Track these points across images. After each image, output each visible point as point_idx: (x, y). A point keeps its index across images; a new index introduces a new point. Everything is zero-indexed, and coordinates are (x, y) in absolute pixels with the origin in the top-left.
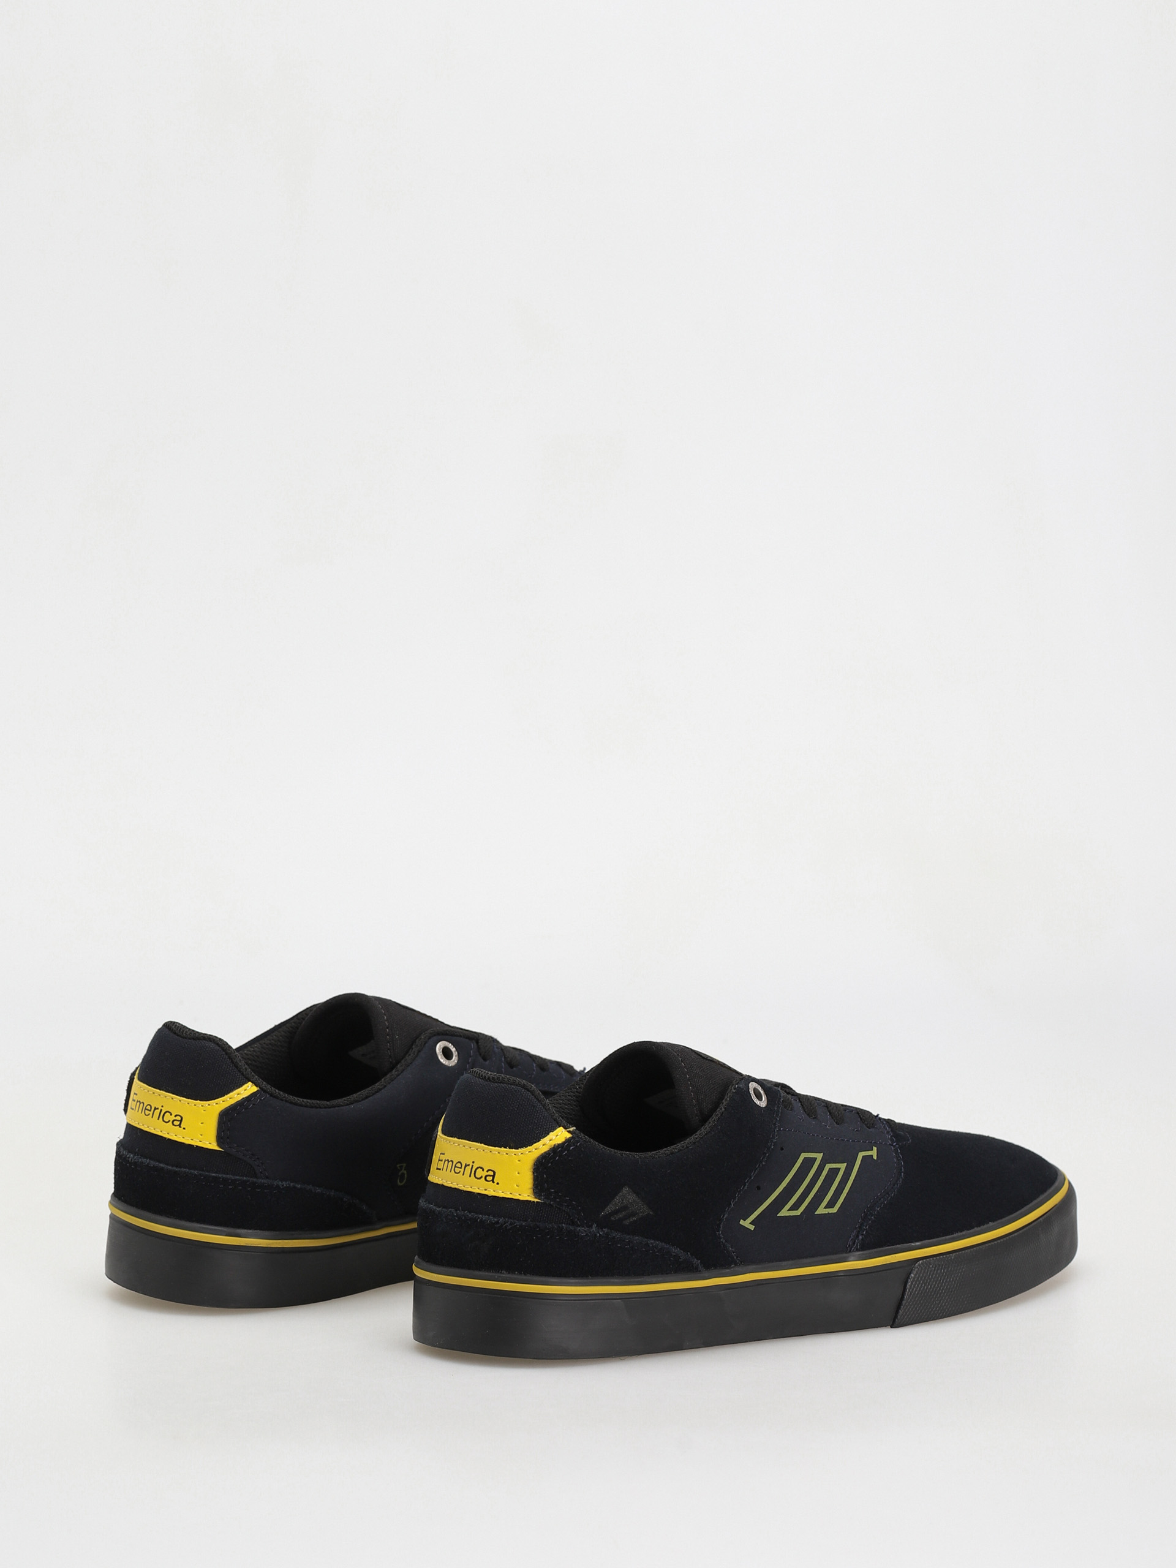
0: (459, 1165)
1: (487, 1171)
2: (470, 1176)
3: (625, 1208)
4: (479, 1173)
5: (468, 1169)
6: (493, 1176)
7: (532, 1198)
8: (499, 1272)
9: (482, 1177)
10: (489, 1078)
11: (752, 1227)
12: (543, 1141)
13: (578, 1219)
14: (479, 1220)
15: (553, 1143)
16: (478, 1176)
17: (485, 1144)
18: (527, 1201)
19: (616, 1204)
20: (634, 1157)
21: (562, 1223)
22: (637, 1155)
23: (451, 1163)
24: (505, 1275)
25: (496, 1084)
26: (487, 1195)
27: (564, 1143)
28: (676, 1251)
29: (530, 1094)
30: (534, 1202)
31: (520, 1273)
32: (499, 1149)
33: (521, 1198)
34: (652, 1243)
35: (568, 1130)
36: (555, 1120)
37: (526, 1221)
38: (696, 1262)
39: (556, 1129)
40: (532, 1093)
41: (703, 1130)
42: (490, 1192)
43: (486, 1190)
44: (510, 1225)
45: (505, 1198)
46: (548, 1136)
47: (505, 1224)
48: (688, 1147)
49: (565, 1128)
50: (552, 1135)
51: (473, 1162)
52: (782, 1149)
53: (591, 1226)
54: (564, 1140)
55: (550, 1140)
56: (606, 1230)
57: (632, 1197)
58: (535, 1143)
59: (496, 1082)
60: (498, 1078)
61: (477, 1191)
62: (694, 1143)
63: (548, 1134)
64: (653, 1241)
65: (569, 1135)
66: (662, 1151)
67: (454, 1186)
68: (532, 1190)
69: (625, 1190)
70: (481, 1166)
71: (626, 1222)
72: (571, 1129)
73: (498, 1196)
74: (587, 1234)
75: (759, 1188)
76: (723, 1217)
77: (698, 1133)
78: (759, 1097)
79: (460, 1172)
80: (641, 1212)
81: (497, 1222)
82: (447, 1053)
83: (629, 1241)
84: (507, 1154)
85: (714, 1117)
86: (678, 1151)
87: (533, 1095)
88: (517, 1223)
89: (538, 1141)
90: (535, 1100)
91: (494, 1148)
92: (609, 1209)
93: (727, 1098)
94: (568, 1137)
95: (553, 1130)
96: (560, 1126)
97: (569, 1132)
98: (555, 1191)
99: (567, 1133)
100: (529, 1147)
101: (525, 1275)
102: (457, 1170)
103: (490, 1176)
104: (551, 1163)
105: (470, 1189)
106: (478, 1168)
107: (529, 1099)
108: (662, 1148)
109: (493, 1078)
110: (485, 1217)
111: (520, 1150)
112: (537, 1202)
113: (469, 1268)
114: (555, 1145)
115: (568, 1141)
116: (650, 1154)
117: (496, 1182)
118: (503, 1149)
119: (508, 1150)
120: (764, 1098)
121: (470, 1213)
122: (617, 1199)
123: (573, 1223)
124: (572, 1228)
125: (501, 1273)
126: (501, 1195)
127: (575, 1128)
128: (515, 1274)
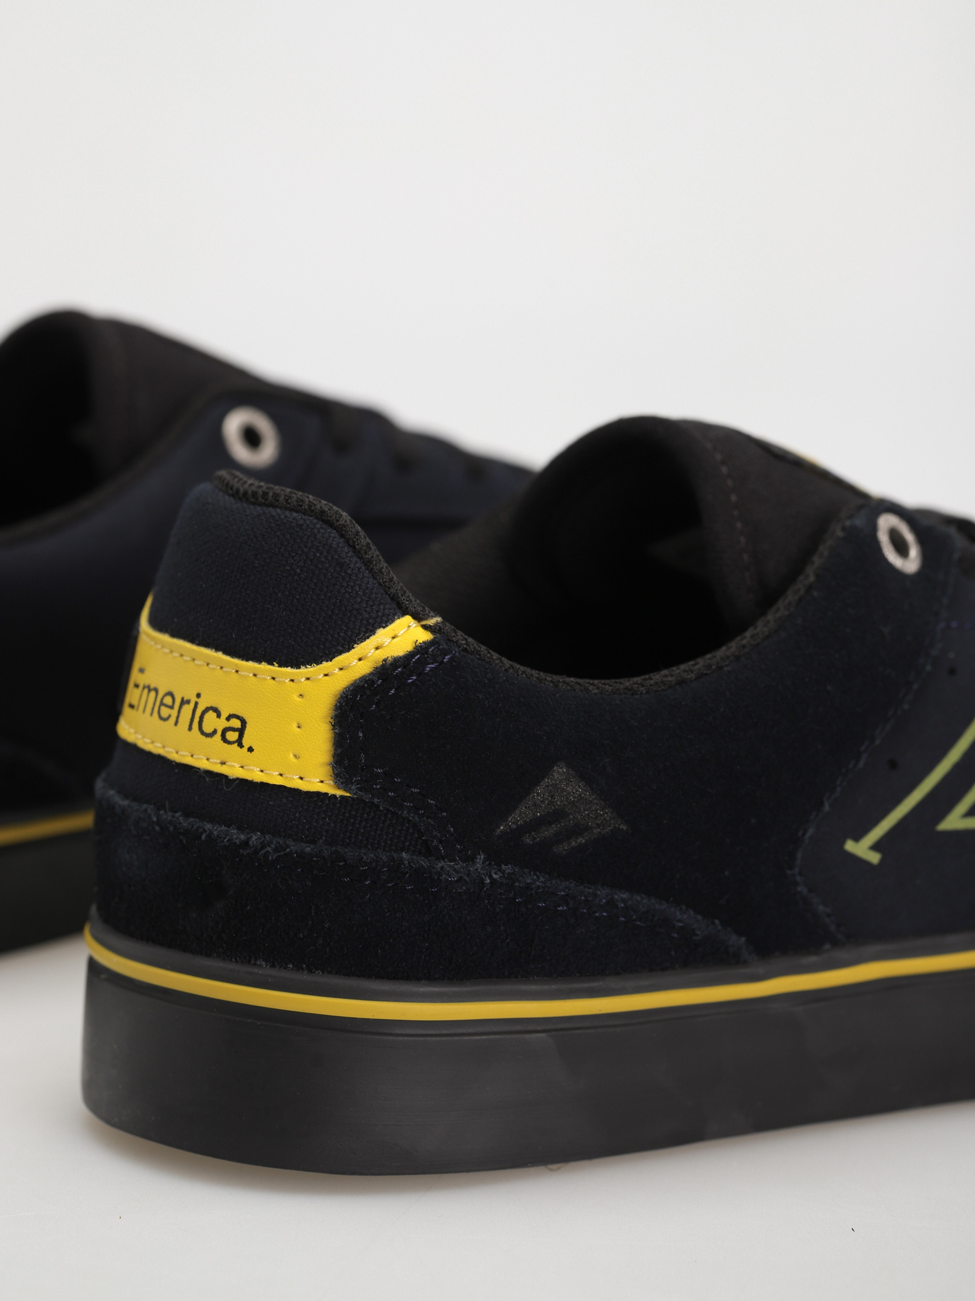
0: (168, 700)
1: (228, 719)
2: (190, 728)
3: (557, 815)
4: (211, 722)
5: (187, 710)
6: (241, 731)
7: (328, 788)
8: (249, 962)
9: (215, 732)
10: (245, 493)
11: (874, 858)
12: (360, 649)
13: (441, 842)
14: (203, 837)
15: (381, 655)
16: (208, 729)
17: (226, 652)
18: (318, 794)
19: (535, 804)
20: (586, 690)
21: (402, 850)
22: (595, 687)
23: (153, 694)
24: (264, 970)
25: (259, 508)
26: (226, 777)
27: (409, 656)
28: (683, 916)
29: (334, 533)
30: (334, 796)
31: (298, 968)
32: (256, 665)
33: (304, 786)
34: (623, 900)
35: (424, 623)
36: (394, 598)
37: (313, 842)
38: (736, 941)
39: (393, 621)
40: (341, 531)
41: (761, 628)
42: (234, 771)
43: (223, 763)
44: (276, 850)
45: (267, 785)
46: (372, 638)
47: (262, 848)
48: (721, 668)
49: (417, 617)
50: (382, 635)
51: (198, 695)
52: (952, 672)
53: (472, 859)
54: (409, 647)
55: (377, 648)
56: (508, 869)
57: (576, 789)
58: (340, 653)
59: (260, 505)
60: (265, 494)
61: (203, 764)
62: (737, 658)
63: (373, 632)
64: (625, 896)
65: (424, 636)
66: (656, 677)
67: (156, 748)
68: (329, 768)
69: (560, 771)
70: (214, 705)
71: (562, 849)
72: (431, 622)
73: (250, 778)
74: (460, 879)
75: (893, 764)
76: (804, 834)
77: (748, 634)
78: (901, 548)
79: (170, 716)
80: (598, 826)
81: (246, 844)
82: (252, 437)
83: (567, 895)
84: (273, 678)
85: (791, 596)
86: (697, 678)
87: (342, 536)
88: (293, 847)
89: (349, 650)
90: (346, 549)
91: (244, 663)
92: (519, 816)
93: (824, 550)
94: (421, 641)
95: (385, 621)
96: (404, 614)
97: (425, 627)
98: (385, 773)
99: (421, 630)
100: (325, 664)
101: (310, 971)
102: (165, 712)
103: (233, 729)
104: (377, 704)
105: (188, 761)
106: (207, 710)
107: (331, 547)
108: (657, 669)
109: (254, 494)
110: (217, 830)
111: (303, 670)
112: (342, 797)
113: (185, 949)
114: (385, 660)
115: (421, 650)
116: (627, 683)
117: (246, 746)
118: (264, 666)
119: (275, 669)
120: (914, 552)
121: (187, 815)
122: (540, 792)
123: (428, 851)
124: (424, 862)
125: (255, 964)
126: (257, 776)
127: (439, 619)
128: (286, 968)
